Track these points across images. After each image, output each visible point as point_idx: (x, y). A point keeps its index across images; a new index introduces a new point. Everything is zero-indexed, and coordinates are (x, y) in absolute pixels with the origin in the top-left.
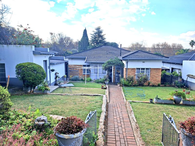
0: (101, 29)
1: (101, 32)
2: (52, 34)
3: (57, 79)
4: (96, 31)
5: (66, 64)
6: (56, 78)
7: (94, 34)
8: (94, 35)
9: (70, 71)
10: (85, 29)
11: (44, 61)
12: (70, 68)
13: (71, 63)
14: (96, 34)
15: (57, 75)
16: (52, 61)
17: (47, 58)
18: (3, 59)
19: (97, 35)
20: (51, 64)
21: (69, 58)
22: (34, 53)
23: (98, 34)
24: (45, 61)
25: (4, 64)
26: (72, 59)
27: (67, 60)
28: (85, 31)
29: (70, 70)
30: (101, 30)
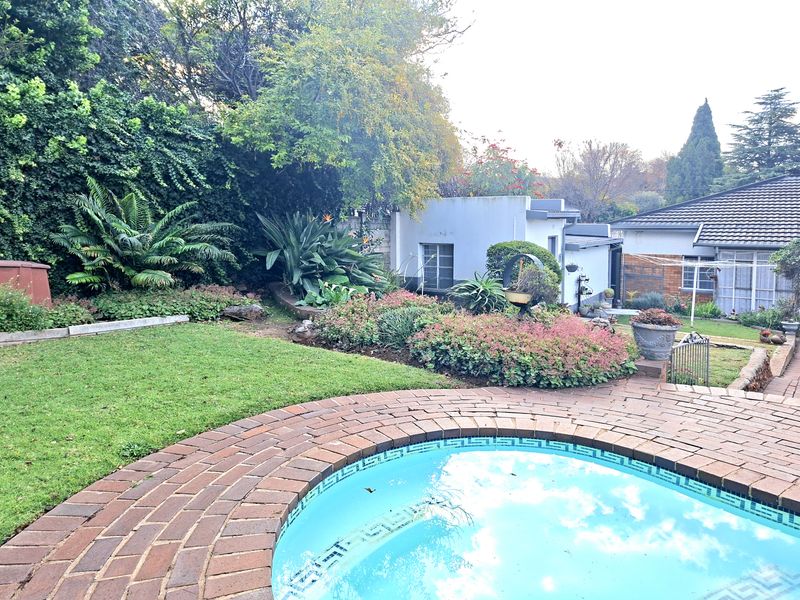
0: (786, 98)
1: (789, 112)
3: (583, 298)
4: (760, 109)
5: (615, 251)
6: (580, 293)
7: (747, 123)
8: (751, 126)
9: (627, 275)
10: (702, 103)
11: (549, 238)
12: (627, 267)
13: (635, 247)
14: (758, 121)
15: (583, 284)
16: (570, 240)
17: (556, 230)
18: (451, 233)
19: (766, 126)
20: (567, 248)
21: (626, 230)
22: (531, 216)
23: (771, 124)
24: (553, 239)
25: (452, 245)
26: (639, 231)
27: (614, 236)
28: (704, 116)
29: (629, 271)
30: (785, 101)
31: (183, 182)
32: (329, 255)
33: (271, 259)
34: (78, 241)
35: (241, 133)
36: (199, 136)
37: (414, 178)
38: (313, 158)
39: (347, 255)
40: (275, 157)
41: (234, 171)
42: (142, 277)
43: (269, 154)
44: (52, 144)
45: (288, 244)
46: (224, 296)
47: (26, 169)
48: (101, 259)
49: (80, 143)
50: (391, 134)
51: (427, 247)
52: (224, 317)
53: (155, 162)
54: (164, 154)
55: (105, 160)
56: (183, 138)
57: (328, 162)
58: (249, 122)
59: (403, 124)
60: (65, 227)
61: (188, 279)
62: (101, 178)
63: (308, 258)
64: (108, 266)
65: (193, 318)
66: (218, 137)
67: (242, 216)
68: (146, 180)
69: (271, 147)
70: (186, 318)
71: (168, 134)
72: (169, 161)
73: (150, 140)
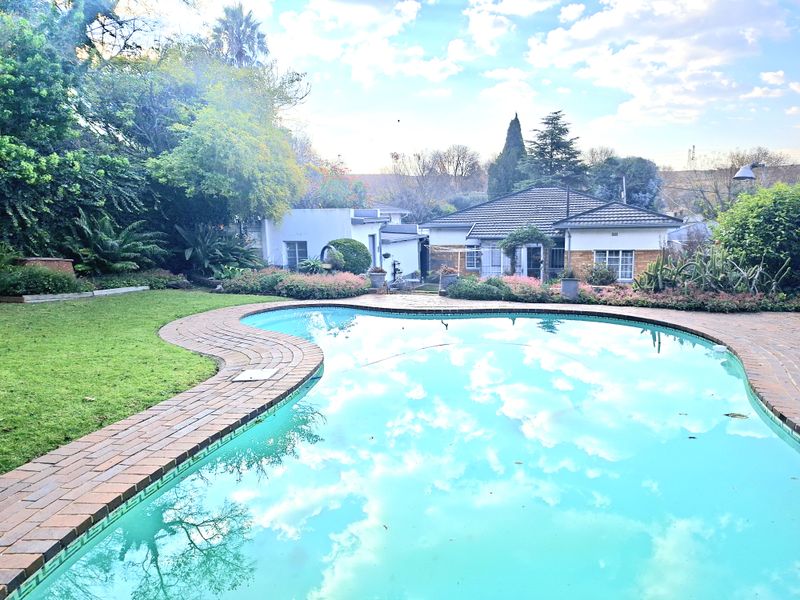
0: (562, 119)
1: (564, 131)
2: (396, 157)
3: (397, 275)
4: (544, 128)
5: (424, 242)
6: (394, 274)
7: (535, 139)
8: (539, 142)
9: (434, 261)
10: (513, 118)
11: (370, 236)
12: (433, 254)
13: (437, 240)
14: (545, 136)
15: (397, 267)
16: (386, 236)
17: (375, 230)
18: (305, 234)
19: (549, 141)
20: (383, 242)
21: (431, 229)
22: (355, 222)
23: (552, 139)
24: (373, 237)
25: (306, 242)
26: (439, 229)
27: (425, 232)
28: (515, 125)
29: (434, 258)
30: (561, 122)
31: (131, 208)
32: (225, 250)
33: (188, 254)
34: (77, 246)
35: (165, 176)
36: (137, 178)
37: (275, 201)
38: (212, 191)
39: (237, 250)
40: (188, 191)
41: (159, 199)
42: (118, 265)
43: (184, 188)
44: (61, 190)
45: (197, 244)
46: (166, 275)
47: (48, 205)
48: (92, 256)
49: (76, 188)
50: (260, 175)
51: (289, 244)
52: (169, 287)
53: (113, 196)
54: (117, 190)
55: (86, 196)
56: (127, 180)
57: (222, 193)
58: (171, 169)
59: (266, 169)
60: (68, 237)
61: (144, 267)
62: (84, 207)
63: (213, 252)
64: (96, 259)
65: (152, 288)
66: (149, 177)
67: (163, 226)
68: (109, 207)
69: (185, 184)
70: (147, 288)
71: (119, 178)
72: (121, 194)
73: (110, 183)
